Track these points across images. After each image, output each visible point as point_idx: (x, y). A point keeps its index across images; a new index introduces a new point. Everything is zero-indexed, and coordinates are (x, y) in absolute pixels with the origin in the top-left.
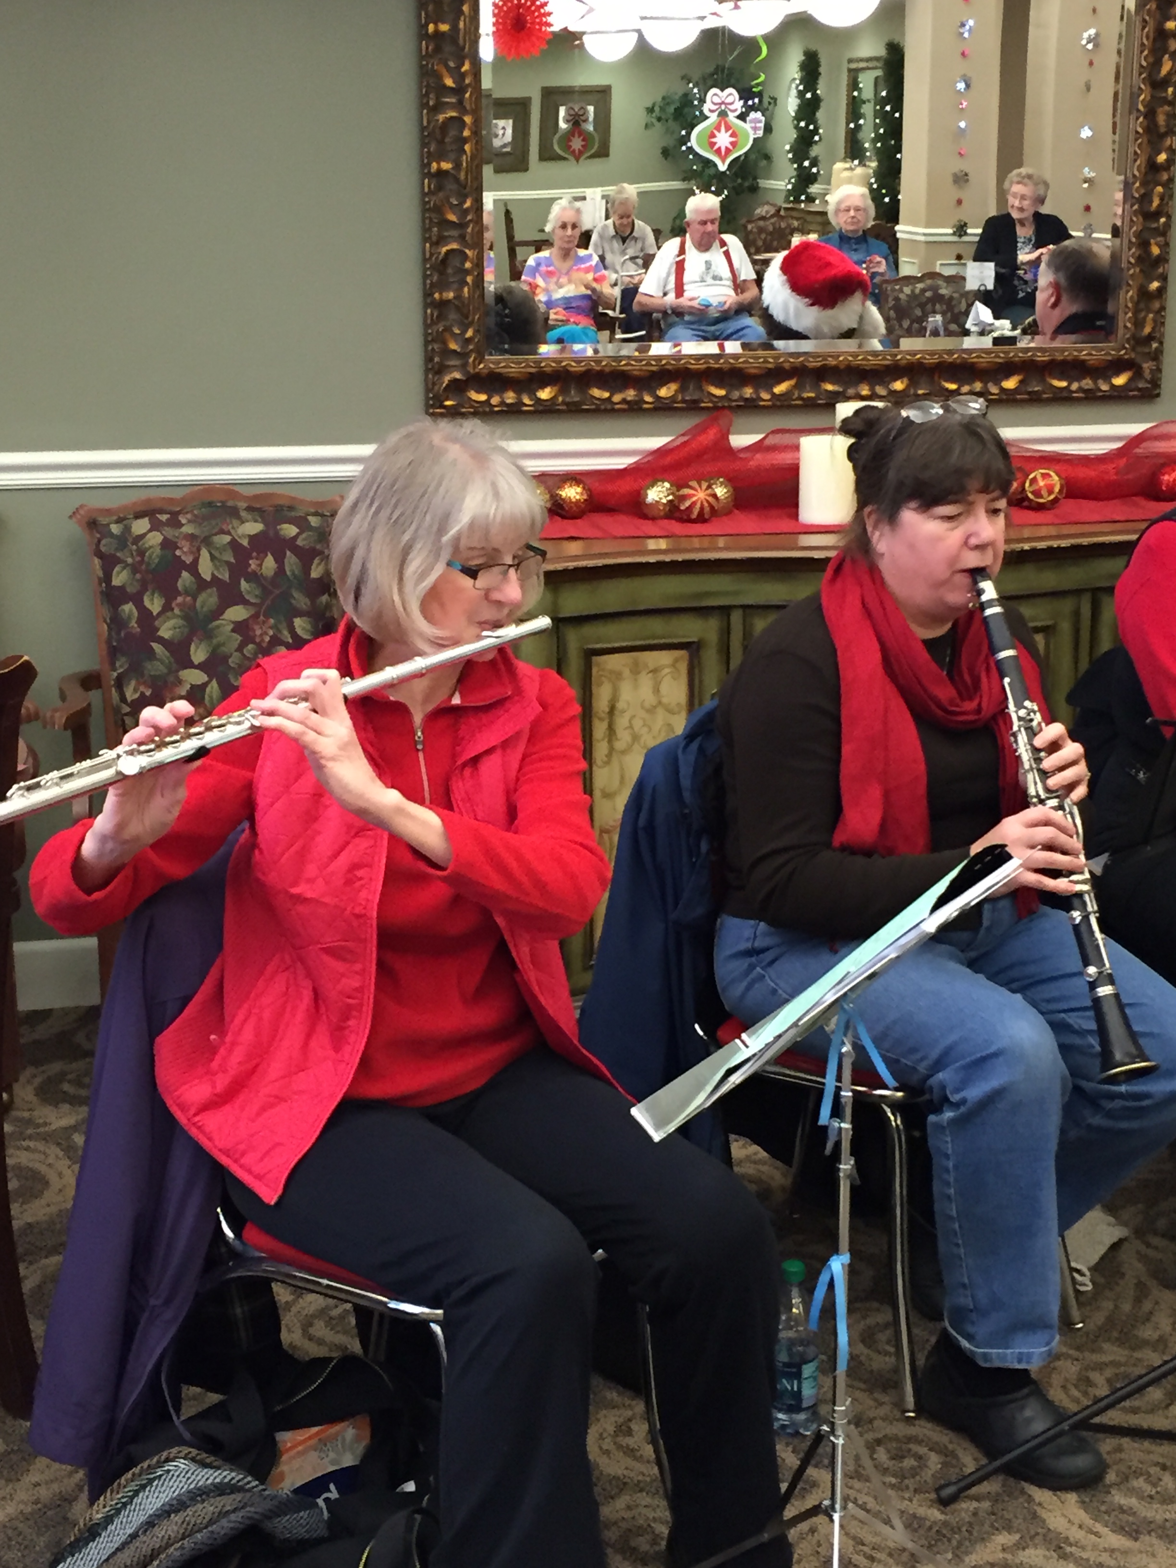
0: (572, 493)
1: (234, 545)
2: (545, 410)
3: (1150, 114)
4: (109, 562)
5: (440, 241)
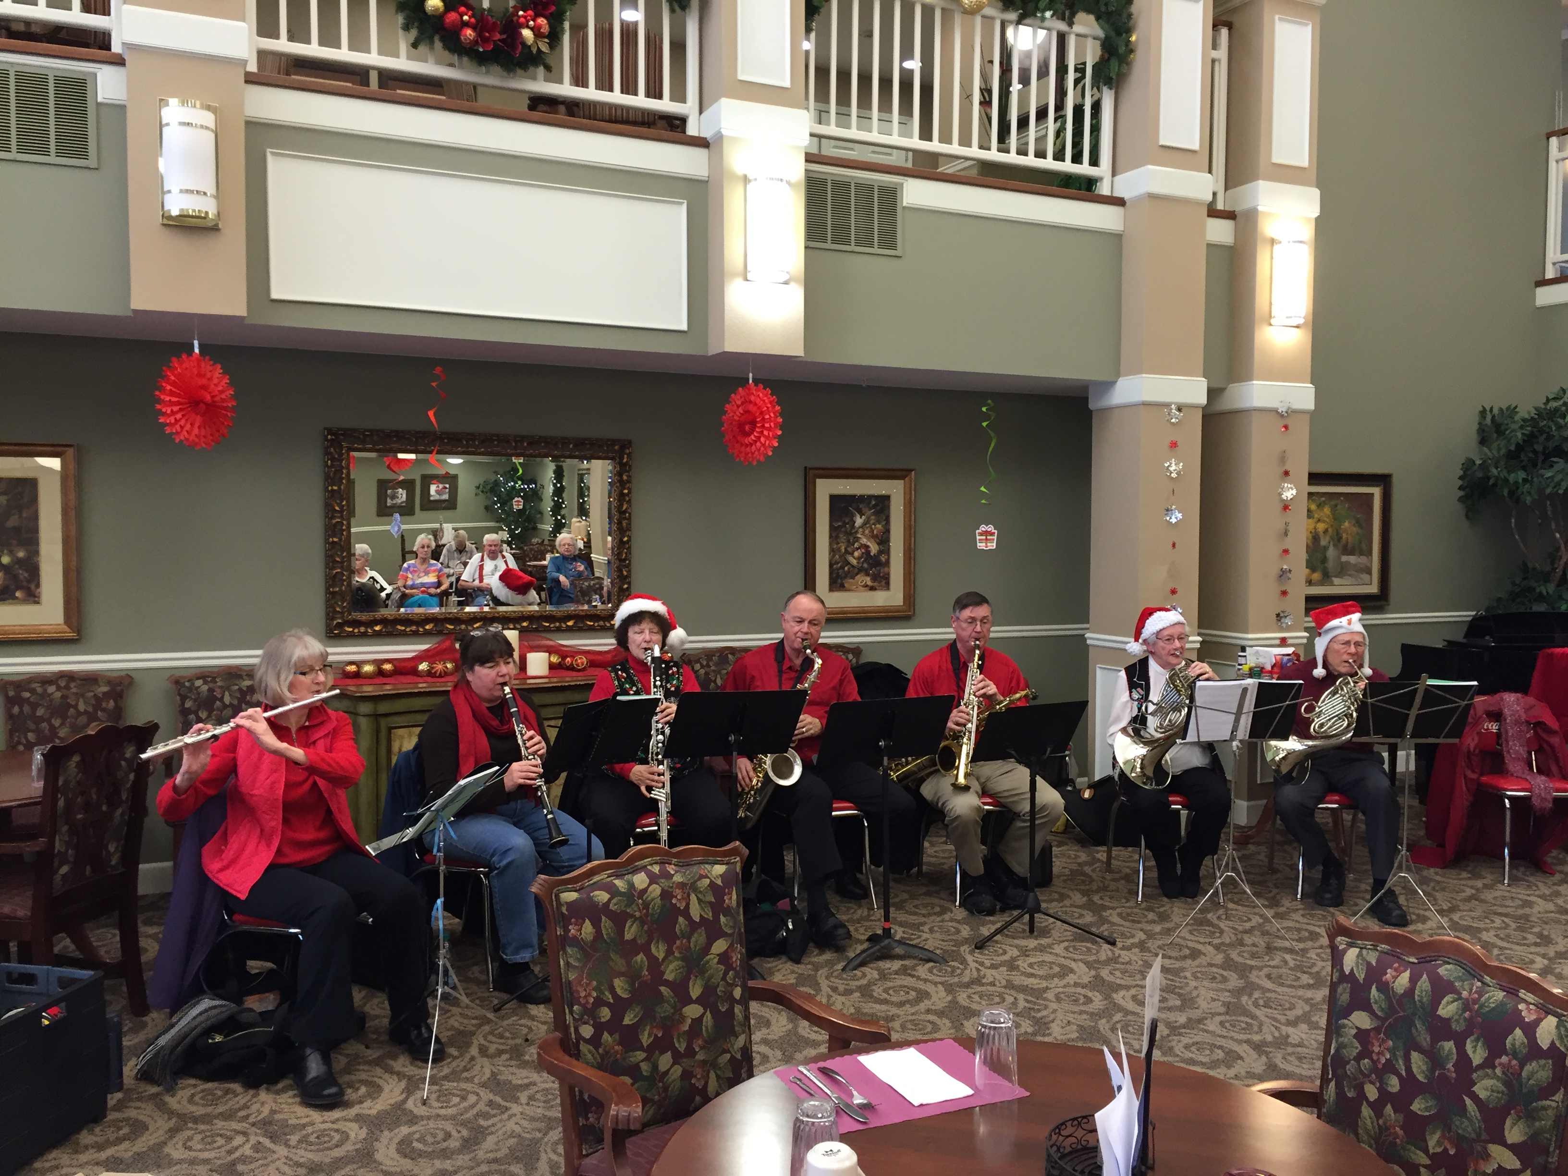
0: (388, 667)
1: (240, 690)
2: (377, 635)
3: (619, 523)
4: (184, 698)
5: (334, 568)
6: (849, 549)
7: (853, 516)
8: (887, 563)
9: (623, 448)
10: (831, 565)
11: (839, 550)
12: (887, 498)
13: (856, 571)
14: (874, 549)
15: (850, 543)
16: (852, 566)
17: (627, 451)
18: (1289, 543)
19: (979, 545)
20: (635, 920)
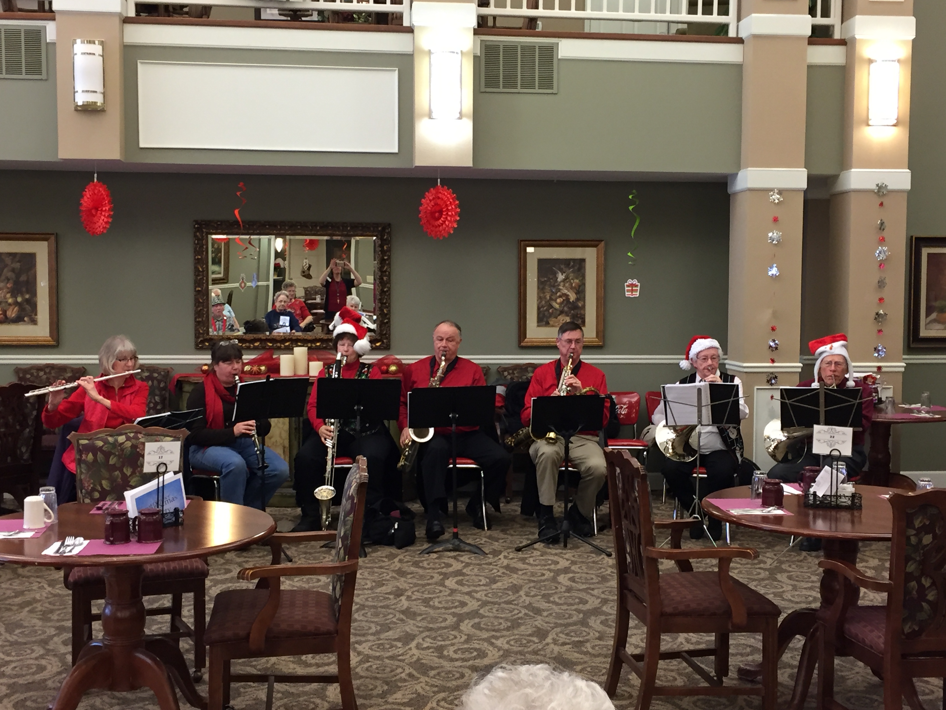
5: (198, 306)
6: (553, 297)
7: (555, 273)
8: (584, 306)
9: (384, 229)
10: (539, 308)
11: (545, 297)
12: (583, 261)
13: (558, 312)
14: (572, 297)
15: (553, 293)
16: (555, 309)
17: (387, 231)
18: (886, 293)
19: (627, 294)
20: (116, 455)
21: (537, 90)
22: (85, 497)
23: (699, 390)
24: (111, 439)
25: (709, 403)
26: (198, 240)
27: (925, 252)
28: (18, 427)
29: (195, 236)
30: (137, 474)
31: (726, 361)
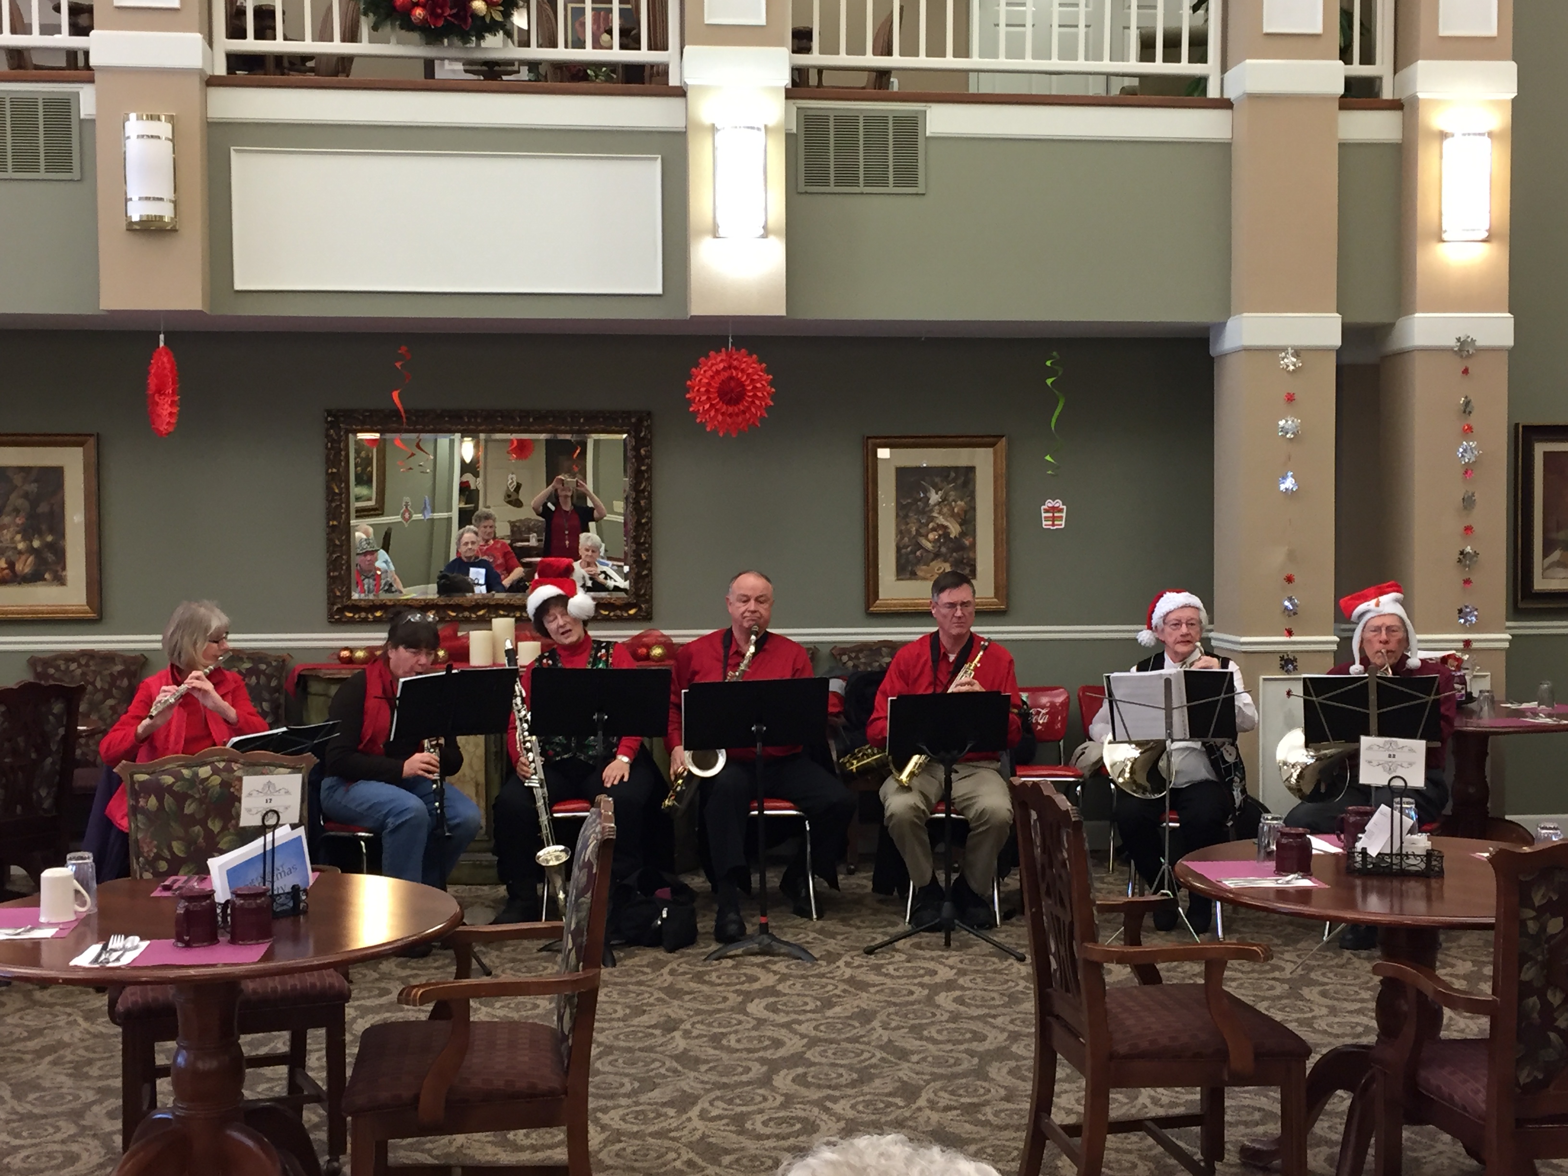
2: (379, 621)
5: (334, 552)
6: (923, 531)
7: (926, 491)
8: (973, 545)
9: (640, 421)
10: (899, 549)
11: (910, 532)
12: (971, 470)
13: (932, 555)
14: (954, 530)
15: (922, 525)
16: (927, 551)
17: (645, 424)
18: (1476, 518)
19: (1046, 524)
20: (195, 799)
21: (891, 189)
22: (143, 869)
23: (1168, 682)
24: (186, 772)
25: (1185, 703)
26: (333, 441)
27: (1540, 449)
28: (33, 756)
29: (328, 436)
30: (232, 830)
31: (1211, 635)
